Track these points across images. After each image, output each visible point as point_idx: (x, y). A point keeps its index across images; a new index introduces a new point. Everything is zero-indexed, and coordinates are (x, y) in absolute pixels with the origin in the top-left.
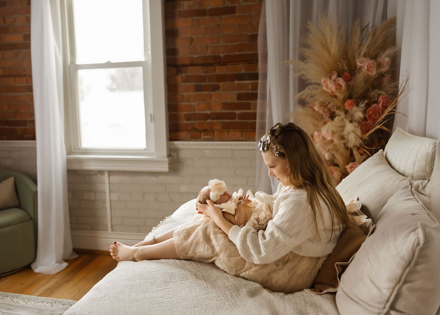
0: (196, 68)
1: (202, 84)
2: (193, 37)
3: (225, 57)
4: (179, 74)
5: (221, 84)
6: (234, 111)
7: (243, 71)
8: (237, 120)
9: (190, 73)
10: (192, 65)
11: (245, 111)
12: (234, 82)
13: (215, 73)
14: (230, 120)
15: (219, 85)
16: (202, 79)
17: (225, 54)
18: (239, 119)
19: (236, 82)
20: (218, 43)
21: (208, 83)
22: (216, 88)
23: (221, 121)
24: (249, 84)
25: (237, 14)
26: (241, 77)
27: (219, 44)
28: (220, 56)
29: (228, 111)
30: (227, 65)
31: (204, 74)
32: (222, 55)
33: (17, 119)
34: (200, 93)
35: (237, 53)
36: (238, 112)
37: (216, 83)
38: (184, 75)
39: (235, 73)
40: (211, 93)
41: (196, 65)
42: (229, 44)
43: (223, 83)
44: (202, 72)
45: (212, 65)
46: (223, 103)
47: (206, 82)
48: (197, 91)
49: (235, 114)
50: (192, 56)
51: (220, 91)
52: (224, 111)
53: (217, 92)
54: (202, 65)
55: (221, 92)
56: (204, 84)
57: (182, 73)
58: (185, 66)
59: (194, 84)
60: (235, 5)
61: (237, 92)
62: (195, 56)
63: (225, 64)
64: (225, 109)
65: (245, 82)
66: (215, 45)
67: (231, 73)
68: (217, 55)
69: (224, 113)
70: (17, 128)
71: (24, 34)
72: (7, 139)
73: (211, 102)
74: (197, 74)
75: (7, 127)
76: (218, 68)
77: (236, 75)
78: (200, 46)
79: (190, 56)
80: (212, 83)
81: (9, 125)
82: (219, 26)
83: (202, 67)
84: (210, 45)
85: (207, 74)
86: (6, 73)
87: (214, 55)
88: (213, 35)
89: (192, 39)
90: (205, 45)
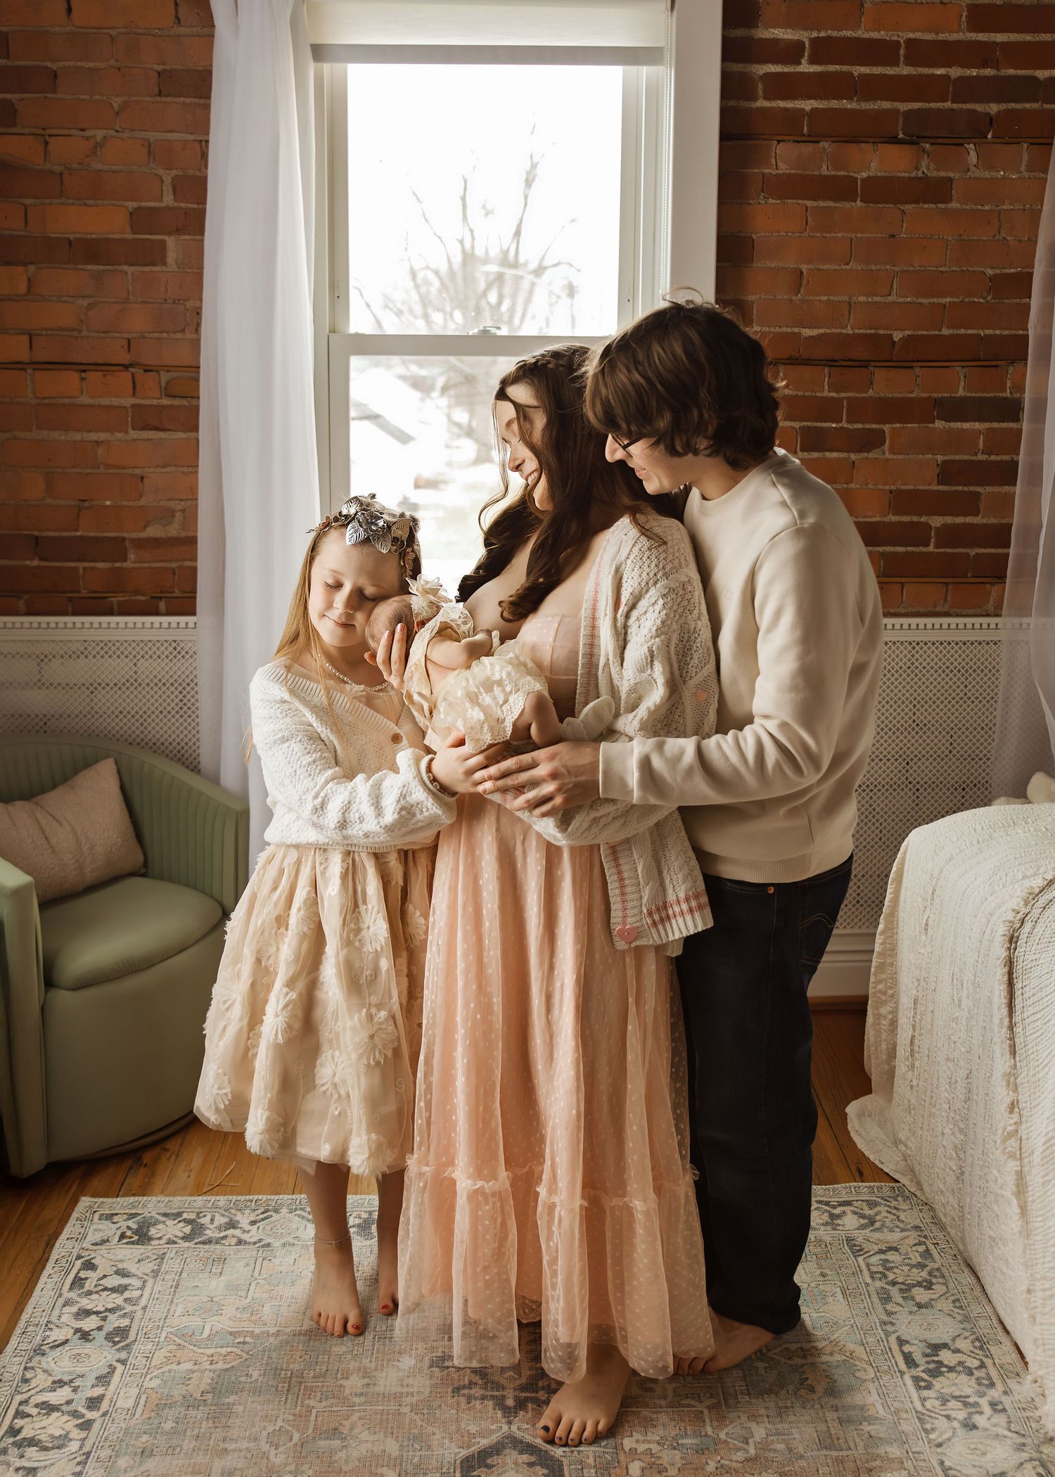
0: (806, 372)
1: (825, 425)
2: (804, 268)
3: (907, 340)
5: (887, 428)
6: (923, 519)
7: (961, 393)
8: (931, 548)
9: (785, 386)
10: (793, 361)
11: (959, 520)
12: (931, 426)
13: (870, 393)
14: (910, 549)
15: (882, 432)
16: (827, 409)
17: (908, 333)
18: (936, 547)
19: (939, 424)
20: (889, 294)
21: (844, 424)
22: (871, 441)
23: (881, 549)
24: (980, 432)
25: (954, 205)
26: (954, 410)
27: (890, 299)
28: (890, 337)
29: (906, 519)
30: (912, 367)
31: (833, 395)
32: (897, 336)
34: (815, 455)
35: (946, 332)
36: (936, 522)
37: (874, 426)
39: (935, 395)
40: (853, 456)
41: (807, 362)
42: (924, 300)
43: (898, 426)
44: (826, 387)
45: (864, 364)
46: (891, 492)
47: (837, 420)
48: (805, 447)
49: (927, 526)
50: (796, 330)
51: (884, 453)
52: (894, 518)
53: (871, 455)
54: (831, 363)
55: (888, 455)
56: (833, 425)
59: (795, 425)
60: (951, 175)
61: (940, 458)
62: (807, 332)
63: (905, 364)
64: (897, 512)
65: (966, 426)
66: (877, 299)
67: (925, 395)
68: (881, 332)
69: (891, 523)
70: (81, 565)
71: (132, 205)
72: (30, 613)
73: (852, 486)
74: (808, 394)
75: (36, 563)
76: (880, 375)
77: (938, 403)
78: (825, 298)
79: (789, 330)
80: (860, 426)
81: (42, 559)
82: (894, 236)
83: (827, 370)
84: (862, 299)
85: (843, 395)
86: (42, 355)
87: (873, 331)
88: (873, 267)
89: (802, 273)
90: (844, 298)
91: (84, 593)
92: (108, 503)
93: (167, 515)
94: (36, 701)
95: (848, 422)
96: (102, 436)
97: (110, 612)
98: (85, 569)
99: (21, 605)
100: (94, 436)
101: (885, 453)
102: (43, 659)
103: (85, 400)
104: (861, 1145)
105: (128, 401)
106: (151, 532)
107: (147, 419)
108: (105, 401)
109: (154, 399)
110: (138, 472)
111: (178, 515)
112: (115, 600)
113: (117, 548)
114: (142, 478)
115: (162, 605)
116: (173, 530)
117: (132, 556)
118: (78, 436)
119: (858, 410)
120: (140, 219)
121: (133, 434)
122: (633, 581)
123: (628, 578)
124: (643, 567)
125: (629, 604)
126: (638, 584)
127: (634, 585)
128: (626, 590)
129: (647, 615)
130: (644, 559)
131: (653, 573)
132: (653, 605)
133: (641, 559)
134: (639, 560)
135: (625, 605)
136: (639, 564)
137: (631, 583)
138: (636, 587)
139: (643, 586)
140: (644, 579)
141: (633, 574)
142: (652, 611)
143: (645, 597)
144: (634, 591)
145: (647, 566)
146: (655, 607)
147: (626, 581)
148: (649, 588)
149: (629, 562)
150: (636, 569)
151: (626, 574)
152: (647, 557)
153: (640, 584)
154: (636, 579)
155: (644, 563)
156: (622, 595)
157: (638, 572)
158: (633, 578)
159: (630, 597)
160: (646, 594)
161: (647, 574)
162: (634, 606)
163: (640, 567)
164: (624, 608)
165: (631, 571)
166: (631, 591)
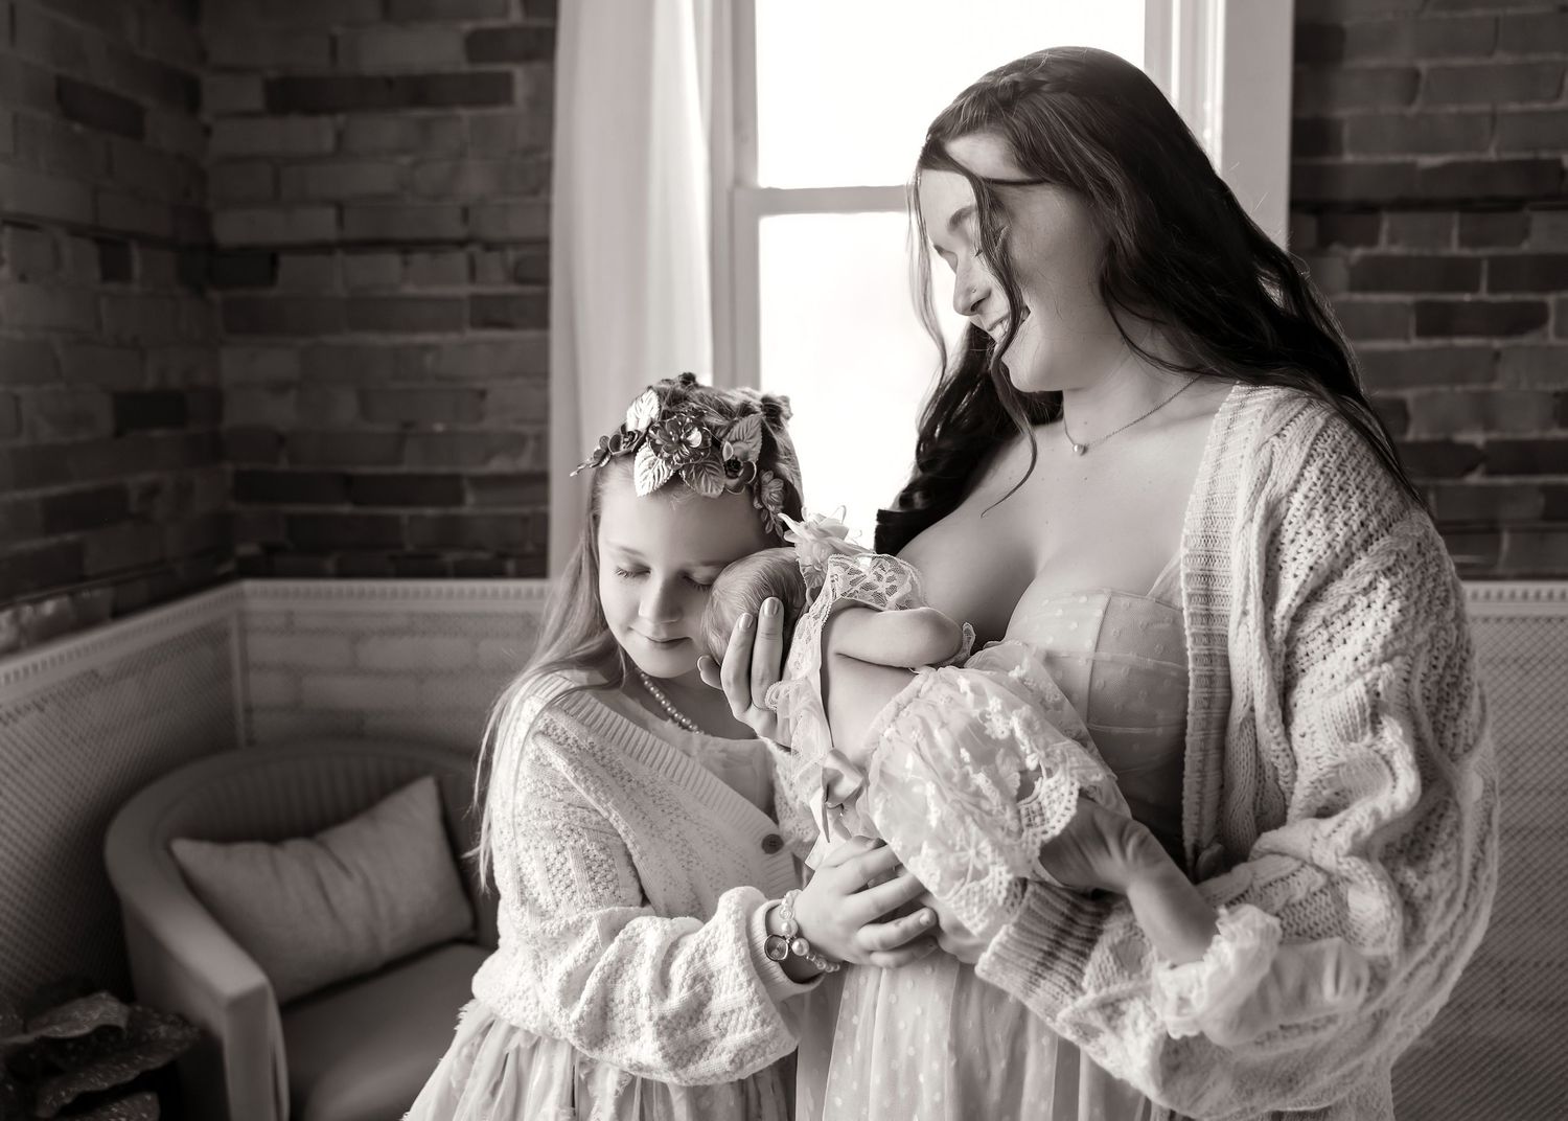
0: (1425, 219)
1: (1454, 297)
2: (1423, 65)
4: (1337, 247)
5: (1551, 299)
9: (1394, 242)
10: (1404, 203)
13: (1526, 247)
15: (1544, 306)
16: (1459, 274)
20: (1557, 98)
21: (1484, 296)
22: (1527, 320)
23: (1542, 479)
27: (1559, 105)
28: (1559, 163)
31: (1467, 252)
33: (403, 469)
34: (1438, 342)
37: (1531, 297)
38: (1359, 252)
40: (1499, 343)
41: (1429, 205)
43: (1564, 295)
44: (1455, 241)
45: (1514, 205)
46: (1557, 395)
47: (1474, 289)
48: (1425, 331)
50: (1409, 158)
51: (1545, 336)
53: (1528, 340)
54: (1461, 205)
55: (1552, 340)
56: (1467, 297)
57: (1350, 245)
59: (1410, 298)
62: (1426, 161)
66: (1538, 106)
68: (1545, 155)
70: (404, 513)
71: (468, 26)
72: (344, 573)
73: (1496, 386)
74: (1428, 252)
75: (346, 509)
76: (1540, 220)
78: (1455, 109)
79: (1399, 158)
80: (1507, 298)
81: (357, 502)
83: (1456, 216)
84: (1514, 107)
85: (1481, 252)
86: (354, 232)
87: (1528, 156)
88: (1532, 59)
89: (1418, 74)
90: (1486, 107)
91: (410, 548)
92: (439, 427)
93: (516, 443)
94: (349, 692)
95: (1493, 290)
96: (431, 338)
97: (441, 573)
98: (412, 518)
99: (330, 564)
100: (420, 338)
101: (1547, 337)
102: (357, 637)
103: (410, 290)
105: (464, 290)
106: (499, 465)
107: (490, 314)
108: (436, 291)
109: (496, 284)
110: (479, 385)
111: (531, 445)
112: (450, 557)
113: (449, 489)
114: (482, 394)
115: (510, 565)
116: (525, 463)
117: (470, 498)
118: (399, 339)
119: (1504, 273)
120: (480, 45)
121: (471, 334)
122: (1310, 540)
123: (1297, 533)
124: (1332, 508)
125: (1306, 592)
126: (1325, 546)
127: (1315, 548)
128: (1295, 559)
129: (1351, 613)
130: (1334, 491)
131: (1358, 522)
132: (1366, 591)
133: (1325, 491)
134: (1321, 492)
135: (1297, 593)
136: (1321, 502)
137: (1309, 545)
138: (1321, 553)
139: (1338, 549)
140: (1338, 535)
141: (1310, 524)
142: (1366, 604)
143: (1345, 574)
144: (1316, 563)
145: (1340, 507)
146: (1372, 595)
147: (1293, 541)
148: (1353, 554)
149: (1297, 498)
150: (1317, 514)
151: (1291, 523)
152: (1337, 487)
153: (1329, 546)
154: (1319, 536)
155: (1334, 499)
156: (1284, 571)
157: (1322, 520)
158: (1310, 534)
159: (1308, 576)
160: (1347, 567)
161: (1346, 524)
162: (1313, 596)
163: (1326, 510)
164: (1294, 600)
165: (1305, 518)
166: (1310, 561)
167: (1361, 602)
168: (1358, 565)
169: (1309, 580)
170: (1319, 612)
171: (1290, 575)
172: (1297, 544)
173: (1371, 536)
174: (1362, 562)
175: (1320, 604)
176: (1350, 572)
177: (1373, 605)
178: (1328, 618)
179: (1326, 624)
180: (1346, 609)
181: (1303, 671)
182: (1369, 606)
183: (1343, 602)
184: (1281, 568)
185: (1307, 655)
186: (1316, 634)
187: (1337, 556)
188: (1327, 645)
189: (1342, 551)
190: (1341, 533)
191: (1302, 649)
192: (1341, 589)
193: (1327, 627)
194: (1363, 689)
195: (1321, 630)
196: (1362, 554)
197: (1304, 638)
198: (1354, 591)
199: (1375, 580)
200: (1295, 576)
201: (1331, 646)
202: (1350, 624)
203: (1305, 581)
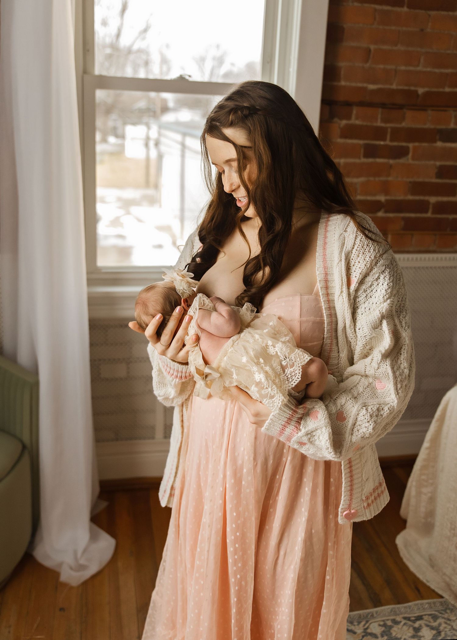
0: (368, 111)
1: (377, 143)
2: (372, 47)
3: (426, 94)
4: (336, 120)
5: (411, 145)
6: (426, 198)
7: (452, 126)
8: (429, 215)
9: (357, 118)
10: (361, 104)
11: (445, 199)
12: (435, 145)
13: (404, 125)
14: (418, 215)
15: (408, 148)
16: (379, 134)
17: (426, 89)
18: (433, 214)
19: (439, 144)
20: (418, 66)
21: (388, 142)
22: (402, 152)
23: (403, 215)
26: (448, 136)
27: (418, 69)
28: (416, 92)
29: (418, 198)
30: (426, 110)
31: (383, 125)
32: (421, 91)
34: (371, 160)
35: (447, 90)
36: (433, 200)
37: (404, 144)
38: (344, 122)
39: (439, 127)
40: (391, 162)
41: (371, 105)
42: (437, 70)
43: (417, 144)
44: (379, 120)
45: (400, 107)
46: (410, 182)
47: (384, 140)
48: (366, 156)
49: (428, 202)
50: (365, 85)
52: (411, 197)
53: (402, 161)
54: (383, 106)
55: (410, 161)
56: (382, 143)
57: (341, 119)
58: (349, 104)
59: (361, 142)
61: (438, 163)
62: (372, 87)
63: (423, 108)
64: (413, 194)
66: (411, 68)
67: (432, 127)
68: (412, 88)
69: (409, 201)
73: (390, 179)
74: (369, 124)
76: (409, 114)
77: (440, 131)
78: (382, 66)
79: (360, 85)
80: (395, 144)
82: (422, 30)
83: (380, 110)
84: (403, 68)
85: (388, 125)
87: (406, 88)
88: (410, 49)
89: (370, 50)
90: (393, 67)
95: (391, 140)
101: (408, 160)
104: (412, 568)
119: (396, 134)
122: (359, 264)
123: (355, 262)
124: (365, 253)
125: (359, 281)
126: (364, 266)
127: (361, 267)
128: (355, 271)
129: (372, 287)
130: (365, 247)
131: (374, 256)
132: (377, 280)
133: (362, 247)
134: (361, 248)
135: (357, 282)
136: (361, 251)
137: (359, 266)
138: (363, 268)
139: (368, 266)
140: (368, 261)
141: (359, 259)
142: (377, 284)
143: (370, 274)
144: (362, 272)
145: (368, 252)
146: (379, 281)
147: (354, 265)
148: (372, 267)
149: (354, 250)
150: (360, 255)
151: (352, 259)
152: (366, 245)
153: (366, 265)
154: (362, 262)
155: (365, 249)
156: (351, 276)
157: (362, 257)
158: (359, 262)
159: (360, 276)
160: (371, 272)
161: (370, 257)
162: (361, 282)
163: (363, 253)
164: (356, 285)
165: (357, 257)
166: (360, 271)
167: (375, 284)
168: (374, 271)
169: (360, 277)
170: (364, 287)
171: (354, 277)
172: (355, 266)
173: (377, 261)
174: (375, 270)
175: (363, 285)
176: (372, 273)
177: (379, 284)
178: (366, 289)
179: (365, 291)
180: (371, 286)
181: (357, 307)
182: (378, 285)
183: (370, 283)
184: (350, 274)
185: (359, 302)
186: (362, 294)
187: (368, 268)
188: (365, 298)
189: (369, 267)
190: (369, 261)
191: (358, 300)
192: (369, 279)
193: (365, 292)
194: (379, 312)
195: (363, 293)
196: (375, 267)
197: (358, 296)
198: (373, 280)
199: (379, 275)
200: (356, 277)
201: (367, 298)
202: (372, 291)
203: (359, 278)
